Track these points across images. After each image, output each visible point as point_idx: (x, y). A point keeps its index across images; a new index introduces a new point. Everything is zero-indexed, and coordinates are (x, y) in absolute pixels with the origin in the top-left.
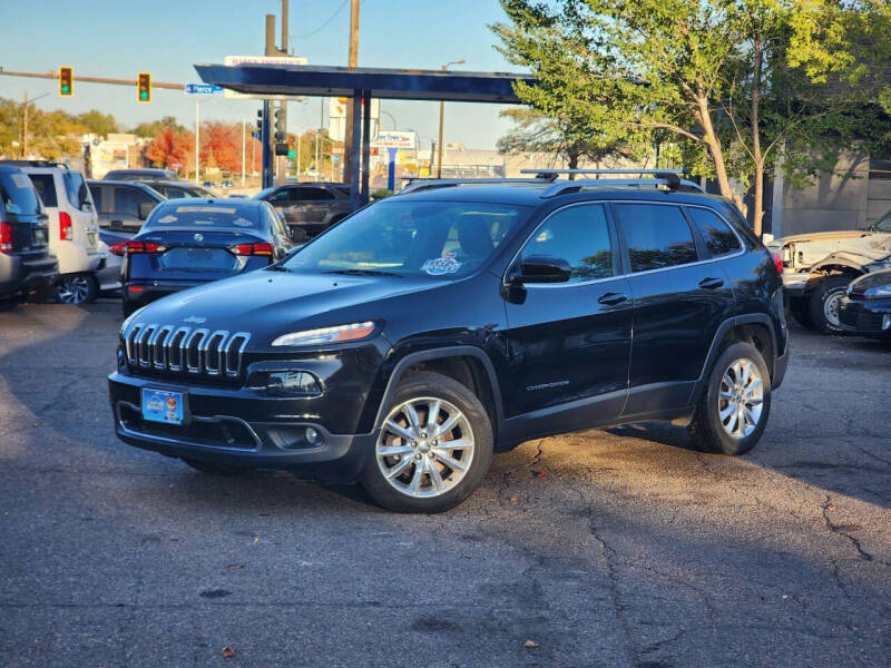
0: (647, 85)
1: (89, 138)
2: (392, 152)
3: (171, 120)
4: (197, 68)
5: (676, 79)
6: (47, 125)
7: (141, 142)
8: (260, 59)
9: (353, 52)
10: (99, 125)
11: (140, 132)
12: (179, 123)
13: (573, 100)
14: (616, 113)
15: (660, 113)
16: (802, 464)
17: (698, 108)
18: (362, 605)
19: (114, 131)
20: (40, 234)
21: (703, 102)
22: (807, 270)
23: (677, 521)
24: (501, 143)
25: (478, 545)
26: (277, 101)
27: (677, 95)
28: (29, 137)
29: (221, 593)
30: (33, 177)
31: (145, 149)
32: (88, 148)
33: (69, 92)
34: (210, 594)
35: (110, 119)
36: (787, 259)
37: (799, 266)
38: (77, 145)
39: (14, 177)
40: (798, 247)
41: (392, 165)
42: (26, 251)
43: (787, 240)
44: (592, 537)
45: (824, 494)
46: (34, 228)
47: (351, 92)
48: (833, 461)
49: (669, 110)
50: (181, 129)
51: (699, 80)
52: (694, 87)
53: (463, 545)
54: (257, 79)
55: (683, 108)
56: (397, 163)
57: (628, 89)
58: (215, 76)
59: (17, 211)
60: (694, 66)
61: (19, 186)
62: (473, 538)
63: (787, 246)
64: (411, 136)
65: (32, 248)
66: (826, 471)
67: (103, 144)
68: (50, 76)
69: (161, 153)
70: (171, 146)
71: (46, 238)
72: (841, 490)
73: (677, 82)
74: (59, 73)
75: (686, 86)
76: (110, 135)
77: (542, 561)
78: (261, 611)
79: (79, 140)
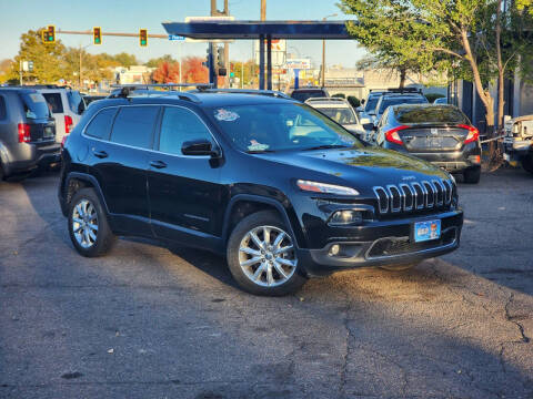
0: (428, 24)
1: (119, 69)
2: (297, 71)
3: (169, 56)
4: (164, 25)
5: (447, 20)
6: (93, 62)
7: (150, 70)
8: (206, 17)
9: (263, 11)
10: (126, 61)
11: (150, 65)
12: (173, 58)
13: (382, 36)
14: (409, 42)
15: (438, 41)
16: (500, 271)
17: (461, 38)
18: (167, 383)
19: (135, 64)
20: (49, 130)
21: (465, 34)
22: (530, 138)
23: (406, 313)
24: (359, 64)
25: (264, 335)
26: (219, 43)
27: (447, 30)
28: (83, 70)
29: (76, 375)
30: (46, 96)
31: (152, 75)
32: (118, 76)
33: (99, 42)
34: (68, 376)
35: (133, 57)
36: (516, 131)
37: (524, 136)
38: (111, 74)
39: (32, 96)
40: (524, 124)
41: (297, 79)
42: (40, 140)
43: (517, 119)
44: (343, 327)
45: (509, 292)
46: (46, 126)
47: (258, 36)
48: (522, 268)
49: (443, 40)
50: (174, 61)
51: (461, 20)
52: (459, 25)
53: (254, 334)
54: (199, 30)
55: (453, 38)
56: (300, 77)
57: (416, 27)
58: (175, 30)
59: (33, 116)
60: (457, 11)
61: (35, 101)
62: (264, 330)
63: (517, 123)
64: (308, 61)
65: (44, 139)
66: (516, 276)
67: (128, 72)
68: (88, 33)
69: (162, 77)
70: (167, 73)
71: (54, 132)
72: (521, 289)
73: (447, 22)
74: (93, 31)
75: (454, 25)
76: (132, 67)
77: (303, 347)
78: (97, 389)
79: (113, 70)
